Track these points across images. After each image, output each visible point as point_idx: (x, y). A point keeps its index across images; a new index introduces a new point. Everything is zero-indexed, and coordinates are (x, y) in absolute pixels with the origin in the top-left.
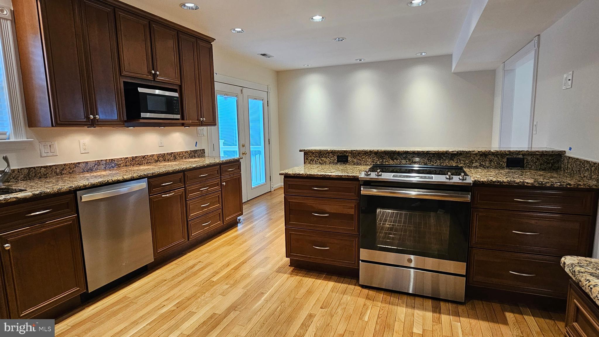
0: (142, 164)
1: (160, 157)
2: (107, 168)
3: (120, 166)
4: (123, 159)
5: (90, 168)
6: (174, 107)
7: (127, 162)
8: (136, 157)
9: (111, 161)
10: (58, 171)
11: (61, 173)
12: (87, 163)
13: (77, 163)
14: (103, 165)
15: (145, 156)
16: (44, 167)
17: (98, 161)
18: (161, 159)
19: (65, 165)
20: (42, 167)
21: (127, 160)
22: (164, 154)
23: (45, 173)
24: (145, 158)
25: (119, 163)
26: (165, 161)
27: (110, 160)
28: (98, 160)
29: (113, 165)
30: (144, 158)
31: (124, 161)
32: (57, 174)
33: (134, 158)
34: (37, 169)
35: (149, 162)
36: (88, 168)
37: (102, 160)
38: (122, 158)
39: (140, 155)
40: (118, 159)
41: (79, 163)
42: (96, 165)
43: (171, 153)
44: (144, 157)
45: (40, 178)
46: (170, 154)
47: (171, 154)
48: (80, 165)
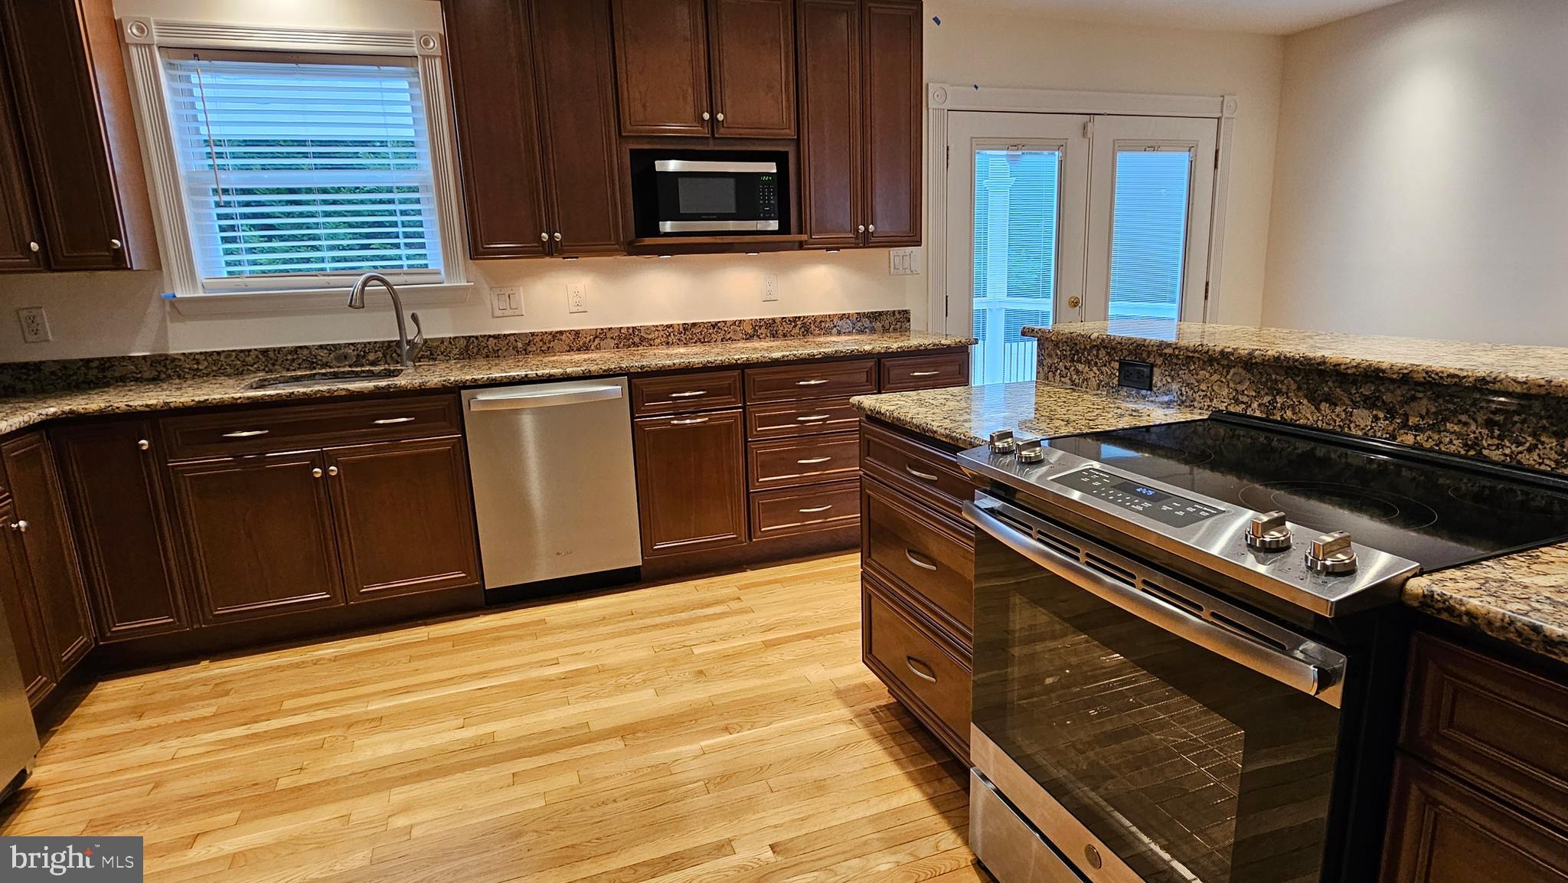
0: (709, 342)
1: (760, 327)
2: (621, 346)
3: (652, 342)
4: (660, 328)
5: (584, 343)
6: (761, 202)
7: (670, 335)
8: (694, 325)
9: (631, 331)
10: (520, 345)
11: (525, 350)
12: (577, 333)
13: (557, 332)
14: (612, 338)
15: (719, 322)
16: (494, 337)
17: (602, 329)
18: (763, 330)
19: (533, 334)
20: (490, 336)
21: (671, 330)
22: (774, 320)
23: (496, 349)
24: (719, 328)
25: (650, 337)
26: (774, 337)
27: (628, 328)
28: (602, 327)
29: (637, 340)
30: (714, 328)
31: (662, 333)
32: (518, 352)
33: (686, 328)
34: (481, 339)
35: (729, 339)
36: (581, 342)
37: (610, 329)
38: (657, 326)
39: (705, 321)
40: (648, 328)
41: (561, 333)
42: (596, 337)
43: (796, 317)
44: (714, 325)
45: (487, 356)
46: (789, 321)
47: (795, 321)
48: (564, 337)
